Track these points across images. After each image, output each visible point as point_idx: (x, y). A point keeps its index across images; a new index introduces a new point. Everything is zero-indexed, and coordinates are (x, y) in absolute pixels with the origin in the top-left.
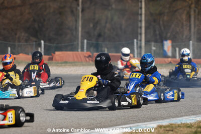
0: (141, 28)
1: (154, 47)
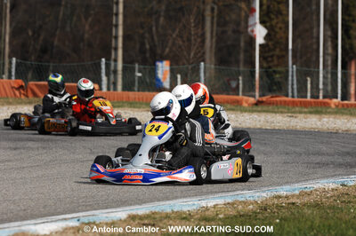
0: (116, 38)
1: (139, 72)
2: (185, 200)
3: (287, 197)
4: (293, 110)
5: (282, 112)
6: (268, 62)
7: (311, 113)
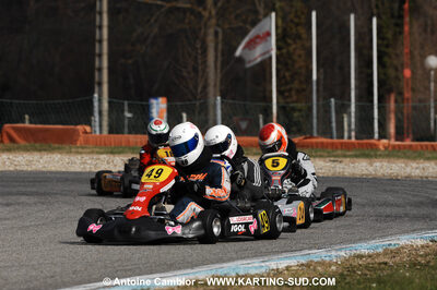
0: (100, 70)
1: (130, 111)
2: (245, 262)
3: (370, 256)
4: (335, 153)
5: (321, 156)
6: (285, 98)
7: (356, 156)
